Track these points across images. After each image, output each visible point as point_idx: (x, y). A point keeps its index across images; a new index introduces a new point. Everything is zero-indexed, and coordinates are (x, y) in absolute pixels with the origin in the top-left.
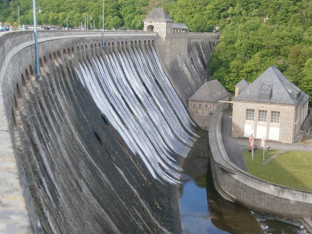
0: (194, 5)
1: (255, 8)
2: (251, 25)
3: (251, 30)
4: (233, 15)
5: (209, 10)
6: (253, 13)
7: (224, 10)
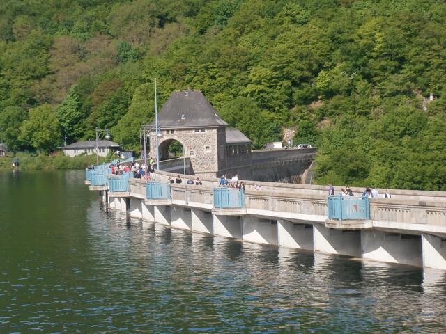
0: (207, 69)
1: (393, 73)
2: (400, 120)
3: (402, 136)
4: (330, 94)
5: (259, 83)
6: (390, 87)
7: (304, 79)
